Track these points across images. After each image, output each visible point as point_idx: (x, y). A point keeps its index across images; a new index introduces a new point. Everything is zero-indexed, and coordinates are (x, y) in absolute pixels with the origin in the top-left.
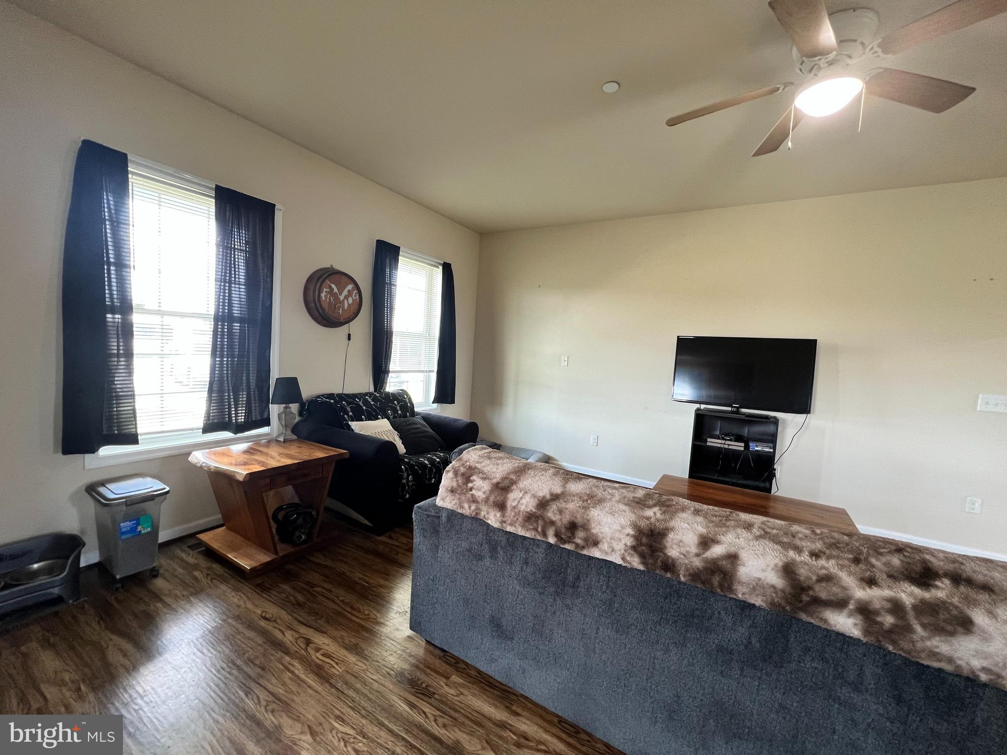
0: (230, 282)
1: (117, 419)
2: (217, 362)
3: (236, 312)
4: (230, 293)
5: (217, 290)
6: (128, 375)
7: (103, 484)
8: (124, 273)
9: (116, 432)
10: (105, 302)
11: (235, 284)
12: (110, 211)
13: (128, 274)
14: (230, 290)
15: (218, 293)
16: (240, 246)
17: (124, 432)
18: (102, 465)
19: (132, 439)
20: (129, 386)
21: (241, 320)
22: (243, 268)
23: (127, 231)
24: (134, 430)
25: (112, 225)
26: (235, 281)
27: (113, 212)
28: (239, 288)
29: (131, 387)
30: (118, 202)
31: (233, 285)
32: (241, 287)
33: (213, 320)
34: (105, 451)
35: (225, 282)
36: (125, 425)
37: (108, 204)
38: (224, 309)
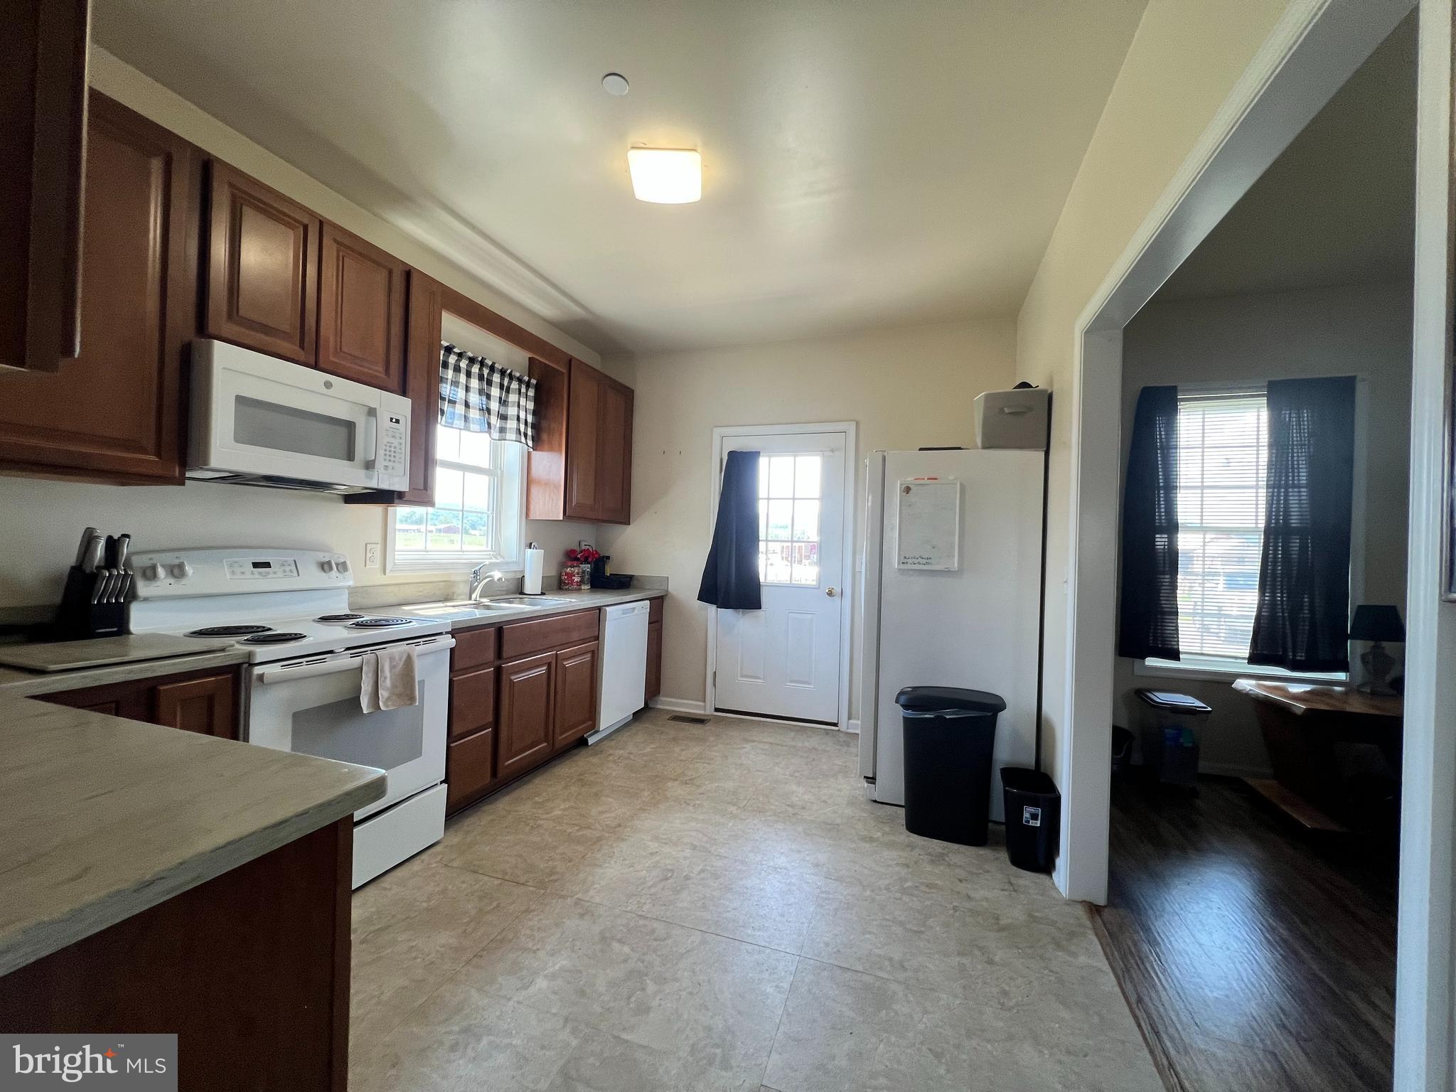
0: (1287, 487)
1: (1162, 633)
2: (1268, 583)
3: (1294, 522)
4: (1286, 500)
5: (1269, 498)
6: (1171, 591)
7: (1150, 691)
8: (1172, 495)
9: (1160, 646)
10: (1155, 523)
11: (1293, 488)
12: (1161, 442)
13: (1175, 495)
14: (1286, 495)
15: (1271, 502)
16: (1301, 440)
17: (1166, 646)
18: (1148, 675)
19: (1174, 655)
20: (1173, 602)
21: (1300, 532)
22: (1304, 466)
23: (1175, 458)
24: (1176, 647)
25: (1162, 453)
26: (1293, 483)
27: (1164, 440)
28: (1300, 492)
29: (1174, 604)
30: (1167, 431)
31: (1290, 490)
32: (1302, 490)
33: (1263, 533)
34: (1151, 662)
35: (1279, 487)
36: (1168, 637)
37: (1160, 435)
38: (1277, 520)
